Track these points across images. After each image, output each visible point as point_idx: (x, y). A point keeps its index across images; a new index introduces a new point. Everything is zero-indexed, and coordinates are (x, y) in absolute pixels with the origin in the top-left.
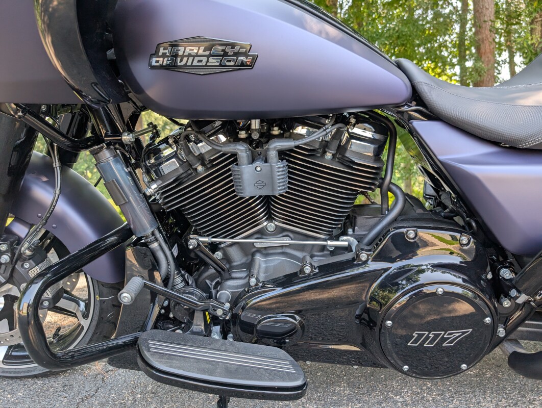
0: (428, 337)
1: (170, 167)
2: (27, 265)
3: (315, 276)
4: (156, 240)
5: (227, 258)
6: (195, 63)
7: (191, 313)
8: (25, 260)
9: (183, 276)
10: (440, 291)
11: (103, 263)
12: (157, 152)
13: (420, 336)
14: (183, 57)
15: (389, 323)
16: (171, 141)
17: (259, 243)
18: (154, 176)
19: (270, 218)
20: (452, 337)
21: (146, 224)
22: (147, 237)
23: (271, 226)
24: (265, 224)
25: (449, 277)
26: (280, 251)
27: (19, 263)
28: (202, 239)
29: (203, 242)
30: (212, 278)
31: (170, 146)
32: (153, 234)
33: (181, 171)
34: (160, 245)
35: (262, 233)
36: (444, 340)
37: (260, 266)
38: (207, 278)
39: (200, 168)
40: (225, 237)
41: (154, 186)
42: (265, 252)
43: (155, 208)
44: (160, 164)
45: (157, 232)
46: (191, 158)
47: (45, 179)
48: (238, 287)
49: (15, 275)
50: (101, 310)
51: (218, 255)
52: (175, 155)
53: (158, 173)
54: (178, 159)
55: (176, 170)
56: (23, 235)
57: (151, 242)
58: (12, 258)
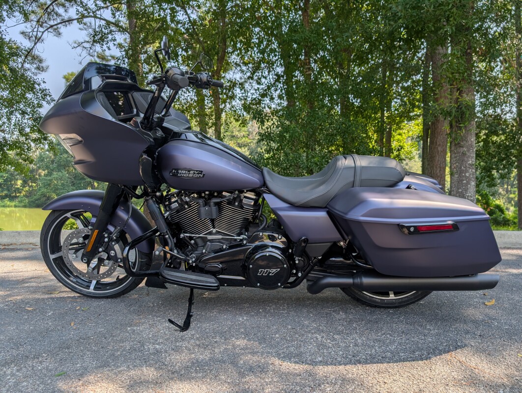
0: (264, 271)
1: (175, 206)
2: (113, 243)
3: (228, 249)
4: (168, 234)
5: (196, 243)
6: (185, 176)
7: (180, 264)
8: (113, 241)
9: (178, 250)
10: (267, 254)
11: (144, 244)
12: (170, 199)
13: (262, 271)
14: (180, 173)
15: (251, 266)
16: (175, 196)
17: (210, 237)
18: (168, 209)
19: (214, 227)
20: (273, 272)
21: (164, 228)
22: (164, 233)
23: (214, 231)
24: (212, 229)
25: (277, 251)
26: (218, 241)
27: (111, 242)
28: (185, 235)
29: (187, 236)
30: (189, 251)
31: (175, 197)
32: (167, 232)
33: (179, 208)
34: (169, 236)
35: (211, 233)
36: (270, 273)
37: (208, 246)
38: (188, 251)
39: (186, 206)
40: (196, 234)
41: (168, 213)
42: (212, 241)
43: (167, 221)
44: (171, 204)
45: (168, 232)
46: (183, 203)
47: (123, 208)
48: (199, 254)
49: (108, 247)
50: (141, 265)
51: (193, 242)
52: (176, 201)
53: (170, 208)
54: (178, 203)
55: (177, 207)
56: (112, 231)
57: (166, 235)
58: (109, 240)
